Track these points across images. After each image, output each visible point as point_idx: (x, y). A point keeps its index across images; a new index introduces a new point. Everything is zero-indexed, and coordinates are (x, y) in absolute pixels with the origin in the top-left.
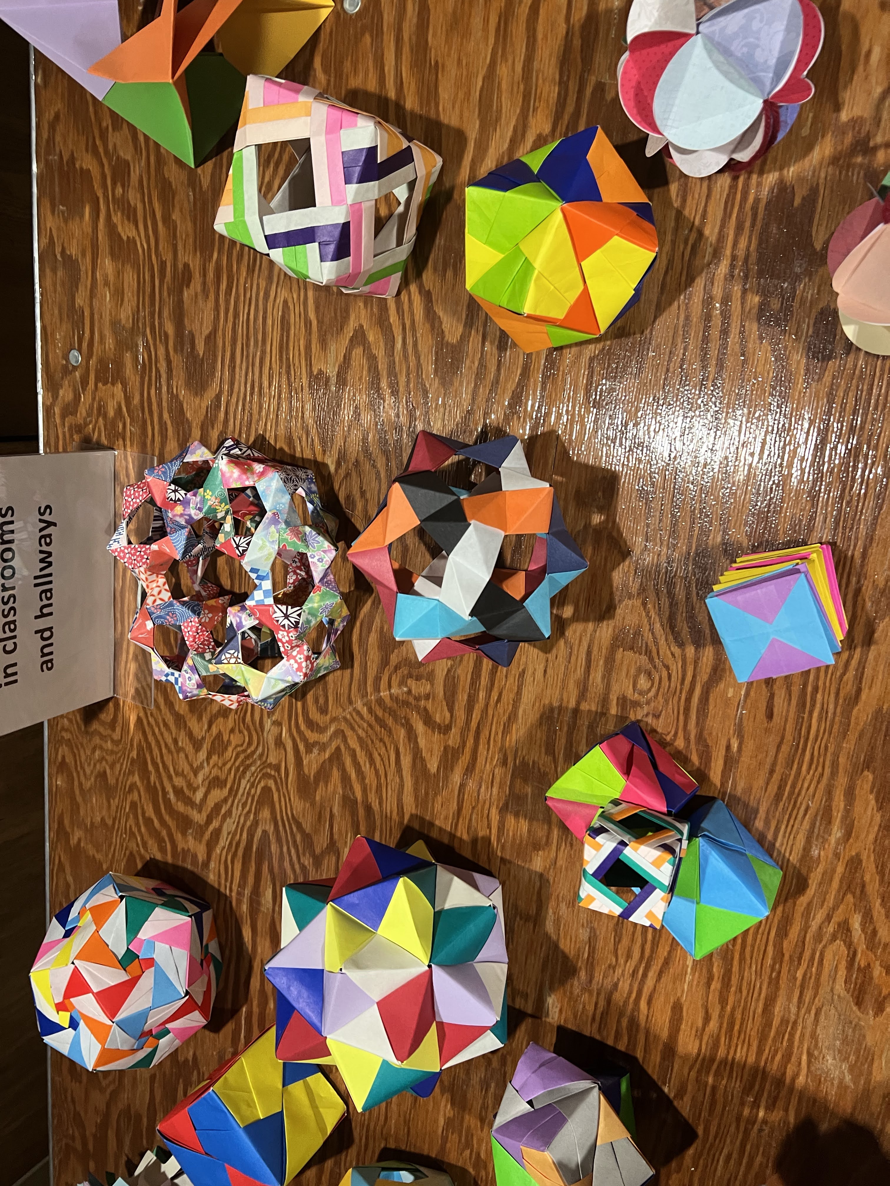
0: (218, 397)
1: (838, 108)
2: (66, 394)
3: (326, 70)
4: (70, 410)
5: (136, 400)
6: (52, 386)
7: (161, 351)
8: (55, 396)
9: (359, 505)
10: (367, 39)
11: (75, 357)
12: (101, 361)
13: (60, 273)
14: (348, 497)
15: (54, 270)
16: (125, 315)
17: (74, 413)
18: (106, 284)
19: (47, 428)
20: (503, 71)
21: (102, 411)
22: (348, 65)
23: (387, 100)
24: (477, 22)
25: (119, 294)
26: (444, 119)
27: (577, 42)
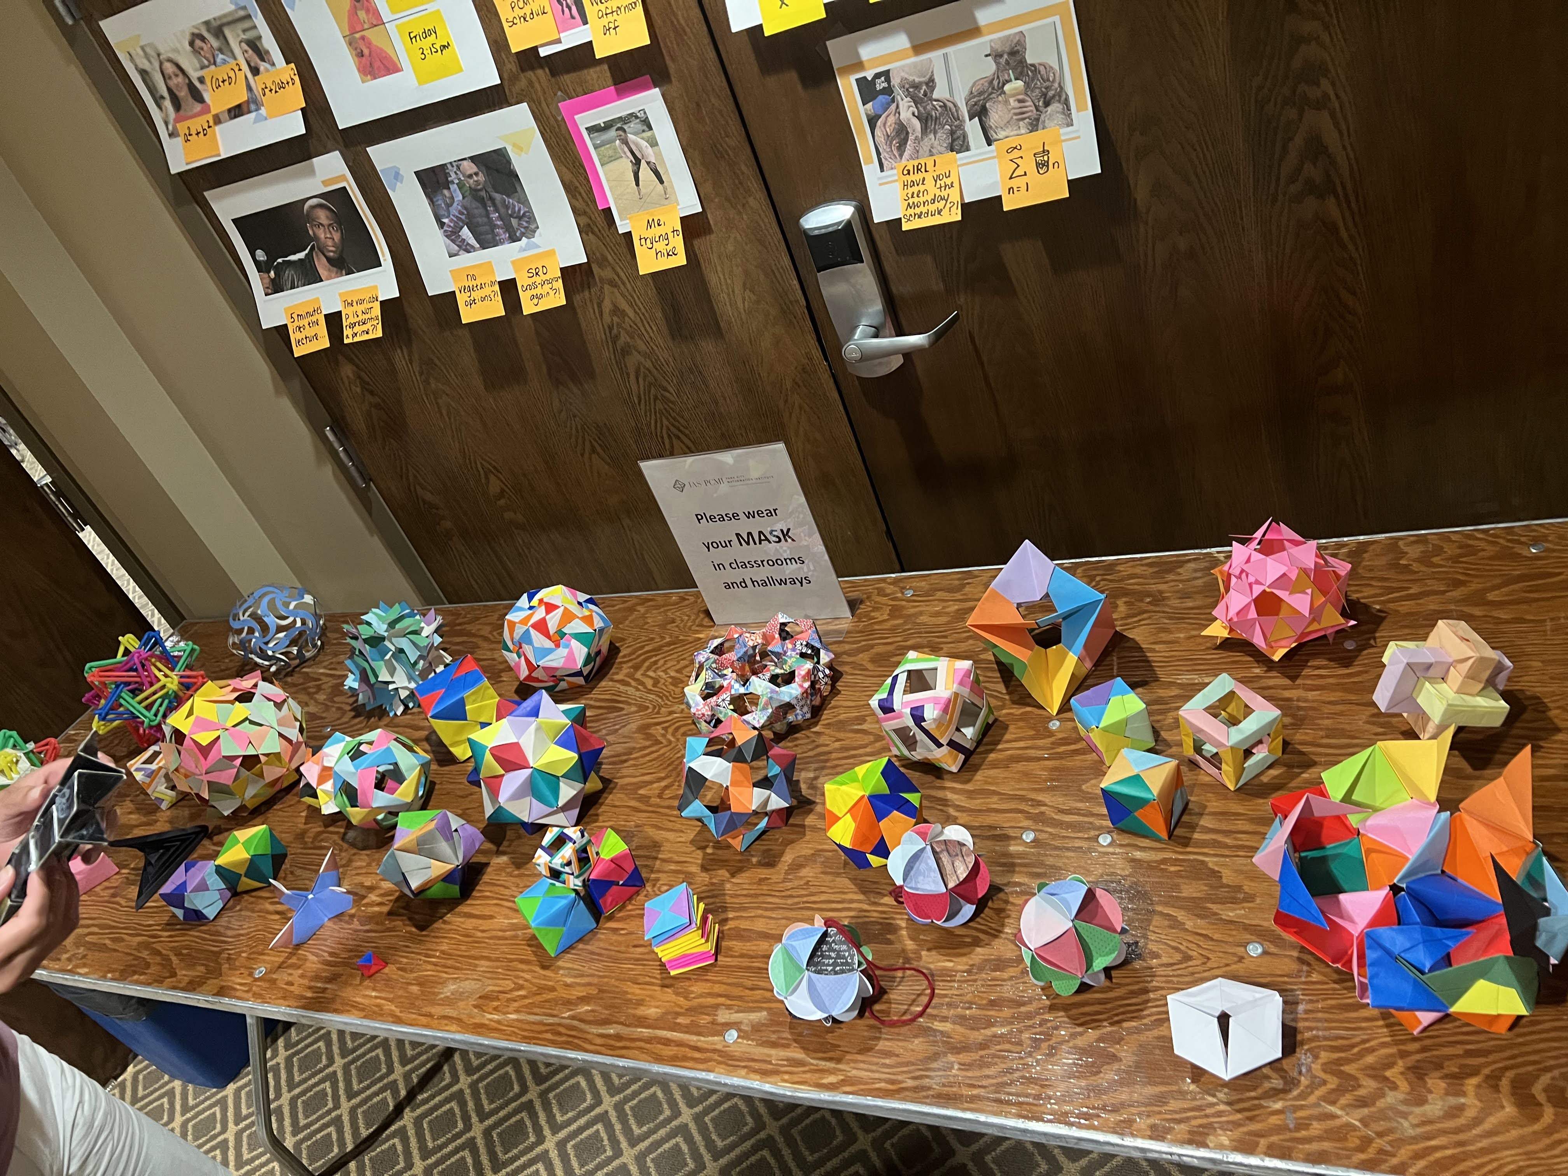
0: (867, 670)
1: (929, 950)
2: (890, 589)
3: (1022, 714)
4: (881, 592)
5: (876, 627)
6: (895, 582)
7: (899, 639)
8: (890, 584)
9: (790, 744)
10: (1032, 733)
11: (909, 593)
12: (903, 607)
13: (957, 582)
14: (797, 739)
15: (959, 579)
16: (923, 619)
17: (878, 595)
18: (944, 608)
19: (873, 580)
20: (995, 799)
21: (875, 609)
22: (1021, 724)
23: (997, 744)
24: (1025, 785)
25: (937, 614)
26: (980, 773)
27: (998, 832)
